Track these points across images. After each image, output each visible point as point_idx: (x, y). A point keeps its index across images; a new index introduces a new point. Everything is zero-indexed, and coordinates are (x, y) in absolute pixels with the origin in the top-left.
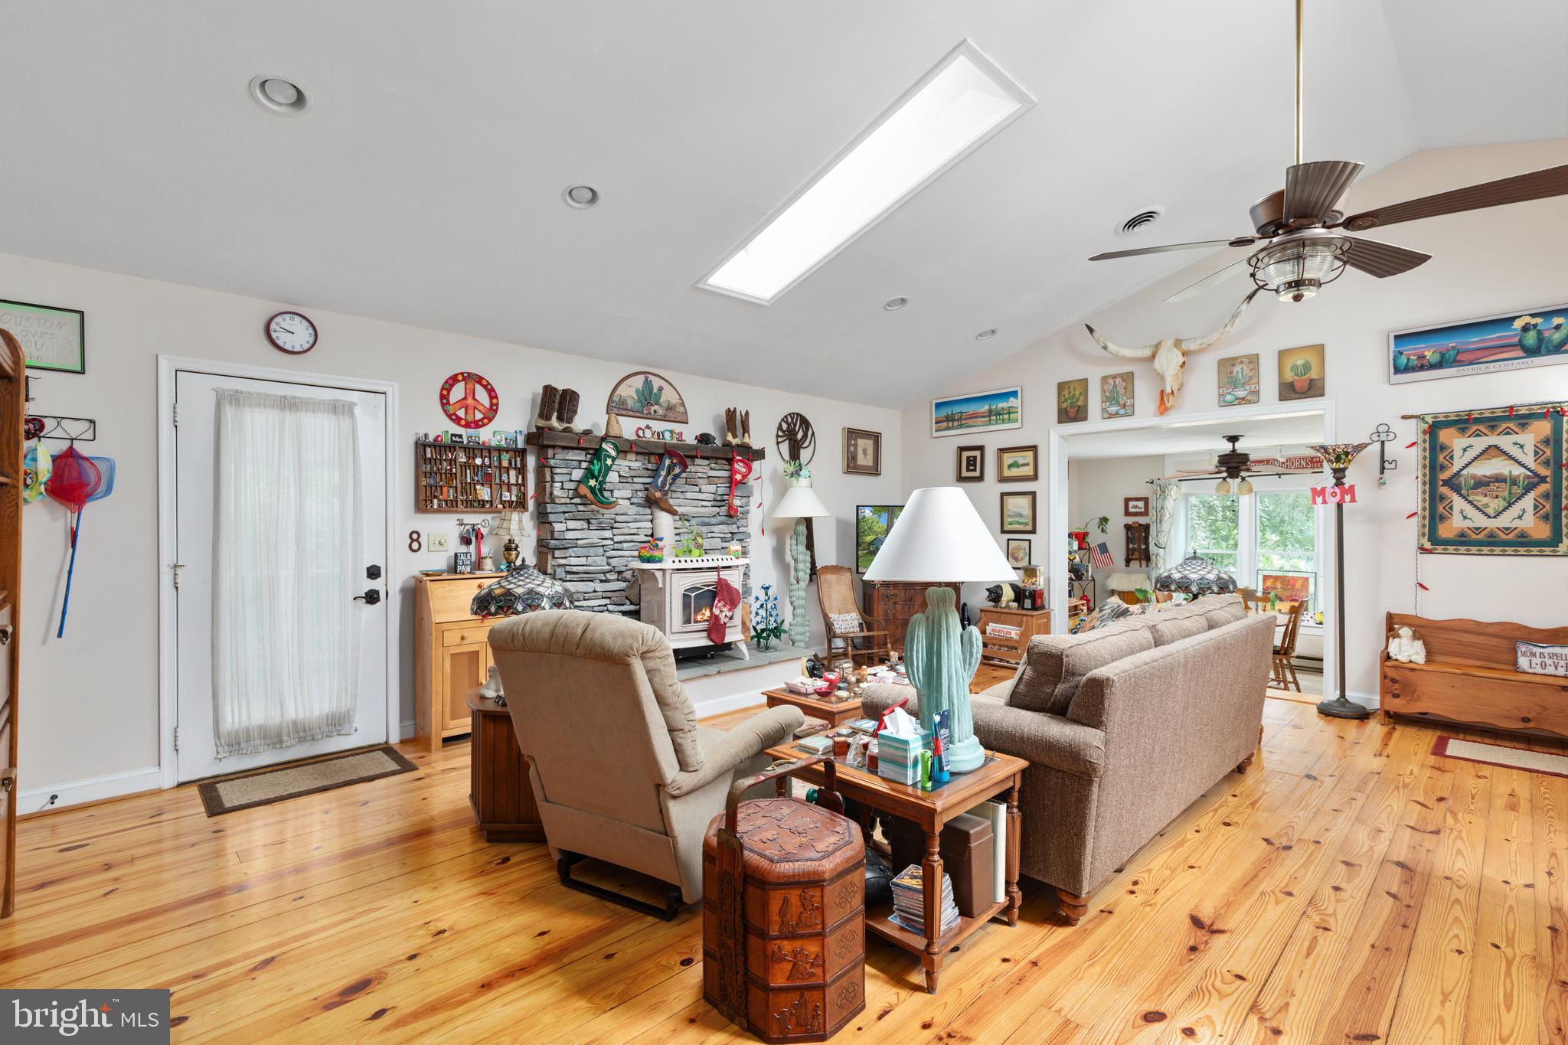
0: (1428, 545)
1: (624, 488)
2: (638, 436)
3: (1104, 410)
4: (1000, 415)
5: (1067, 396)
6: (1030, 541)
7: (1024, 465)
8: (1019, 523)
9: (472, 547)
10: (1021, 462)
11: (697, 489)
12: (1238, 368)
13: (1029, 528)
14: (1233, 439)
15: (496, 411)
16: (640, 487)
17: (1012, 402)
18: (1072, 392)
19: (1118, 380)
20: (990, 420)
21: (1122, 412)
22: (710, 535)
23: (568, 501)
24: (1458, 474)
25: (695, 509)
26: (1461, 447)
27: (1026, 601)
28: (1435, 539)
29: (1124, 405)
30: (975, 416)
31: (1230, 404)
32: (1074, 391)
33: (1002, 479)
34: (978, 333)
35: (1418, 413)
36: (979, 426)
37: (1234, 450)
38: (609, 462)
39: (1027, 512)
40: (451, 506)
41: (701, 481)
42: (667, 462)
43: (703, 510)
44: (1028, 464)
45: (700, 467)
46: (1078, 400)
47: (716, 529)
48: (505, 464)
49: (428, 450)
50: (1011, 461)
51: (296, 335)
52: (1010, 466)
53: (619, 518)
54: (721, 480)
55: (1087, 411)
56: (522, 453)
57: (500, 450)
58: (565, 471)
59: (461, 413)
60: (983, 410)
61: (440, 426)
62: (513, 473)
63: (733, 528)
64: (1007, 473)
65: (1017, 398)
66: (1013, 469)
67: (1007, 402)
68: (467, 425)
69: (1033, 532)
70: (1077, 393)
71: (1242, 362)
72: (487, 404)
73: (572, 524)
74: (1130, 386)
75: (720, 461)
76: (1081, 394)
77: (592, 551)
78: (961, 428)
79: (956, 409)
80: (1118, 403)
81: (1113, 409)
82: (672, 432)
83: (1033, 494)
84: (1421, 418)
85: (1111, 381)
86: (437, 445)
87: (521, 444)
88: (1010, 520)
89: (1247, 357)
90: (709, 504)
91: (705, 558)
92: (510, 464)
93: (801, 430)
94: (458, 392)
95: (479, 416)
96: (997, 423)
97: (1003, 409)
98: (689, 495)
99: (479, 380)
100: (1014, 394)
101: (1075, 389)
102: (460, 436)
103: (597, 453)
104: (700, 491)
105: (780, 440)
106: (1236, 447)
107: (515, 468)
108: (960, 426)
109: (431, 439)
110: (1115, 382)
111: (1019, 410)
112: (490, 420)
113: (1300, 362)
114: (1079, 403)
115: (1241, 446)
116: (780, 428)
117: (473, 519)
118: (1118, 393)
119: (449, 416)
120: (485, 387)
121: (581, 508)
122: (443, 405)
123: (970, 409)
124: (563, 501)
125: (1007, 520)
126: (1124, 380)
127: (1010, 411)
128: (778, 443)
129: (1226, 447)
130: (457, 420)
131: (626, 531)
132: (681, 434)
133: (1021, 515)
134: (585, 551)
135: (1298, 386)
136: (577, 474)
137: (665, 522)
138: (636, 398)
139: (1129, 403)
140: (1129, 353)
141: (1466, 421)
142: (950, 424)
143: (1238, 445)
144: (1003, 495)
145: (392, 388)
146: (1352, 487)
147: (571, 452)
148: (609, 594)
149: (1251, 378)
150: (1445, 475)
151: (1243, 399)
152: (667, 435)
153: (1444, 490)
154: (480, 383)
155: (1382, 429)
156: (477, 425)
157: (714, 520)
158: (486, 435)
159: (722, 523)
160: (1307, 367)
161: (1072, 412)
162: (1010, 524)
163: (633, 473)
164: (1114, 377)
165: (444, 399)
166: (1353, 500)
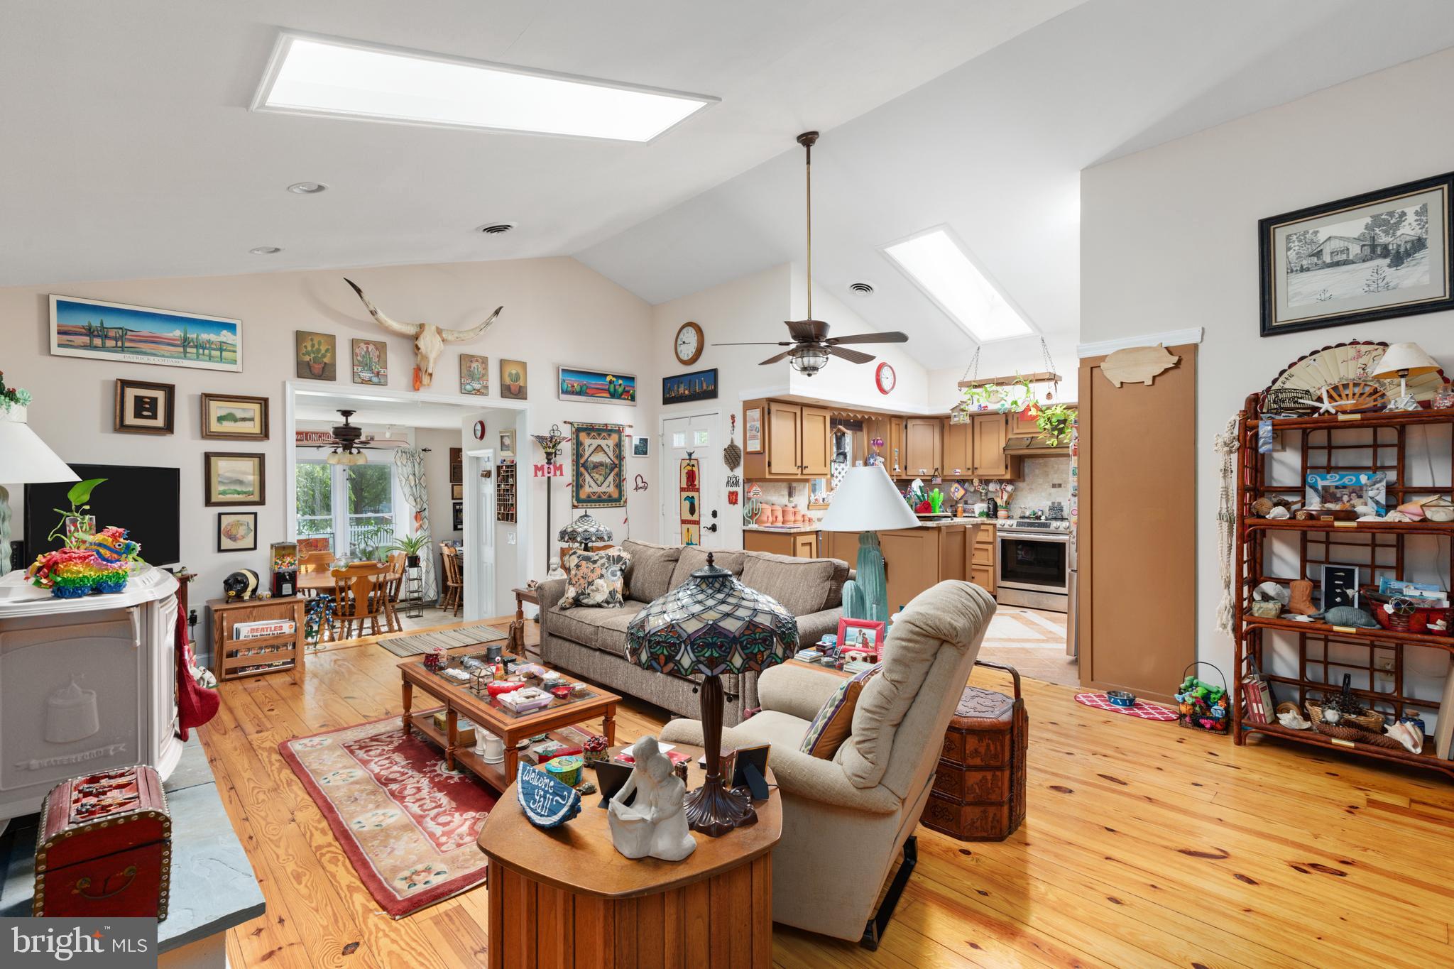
0: (576, 503)
3: (354, 374)
4: (204, 348)
5: (309, 348)
6: (255, 514)
7: (244, 419)
8: (239, 493)
10: (239, 415)
12: (474, 365)
13: (256, 498)
14: (347, 413)
17: (225, 336)
18: (316, 346)
19: (371, 347)
20: (185, 352)
21: (375, 380)
24: (587, 460)
26: (589, 443)
27: (284, 586)
28: (579, 500)
29: (378, 373)
30: (154, 340)
31: (469, 393)
32: (319, 346)
33: (207, 434)
34: (256, 246)
35: (571, 421)
36: (163, 356)
37: (347, 424)
39: (252, 478)
44: (252, 419)
46: (324, 356)
50: (223, 413)
52: (220, 419)
55: (335, 371)
60: (170, 335)
64: (215, 427)
65: (235, 334)
66: (225, 423)
67: (218, 334)
69: (262, 502)
70: (323, 349)
71: (477, 361)
74: (382, 356)
76: (327, 351)
78: (123, 351)
79: (110, 322)
80: (371, 370)
81: (366, 375)
83: (261, 457)
84: (572, 424)
85: (363, 346)
88: (222, 488)
89: (481, 357)
96: (198, 358)
97: (209, 341)
100: (231, 327)
101: (319, 343)
106: (349, 421)
108: (123, 350)
110: (368, 349)
111: (239, 349)
113: (514, 372)
114: (326, 360)
115: (354, 421)
118: (371, 359)
123: (146, 328)
125: (217, 488)
126: (377, 349)
127: (222, 347)
129: (341, 420)
133: (241, 482)
135: (513, 388)
139: (382, 373)
140: (395, 326)
141: (590, 429)
142: (98, 342)
143: (351, 419)
144: (208, 457)
146: (561, 466)
149: (483, 375)
150: (582, 461)
151: (478, 390)
153: (582, 469)
155: (555, 428)
160: (517, 376)
161: (317, 368)
162: (224, 493)
164: (367, 343)
166: (561, 474)
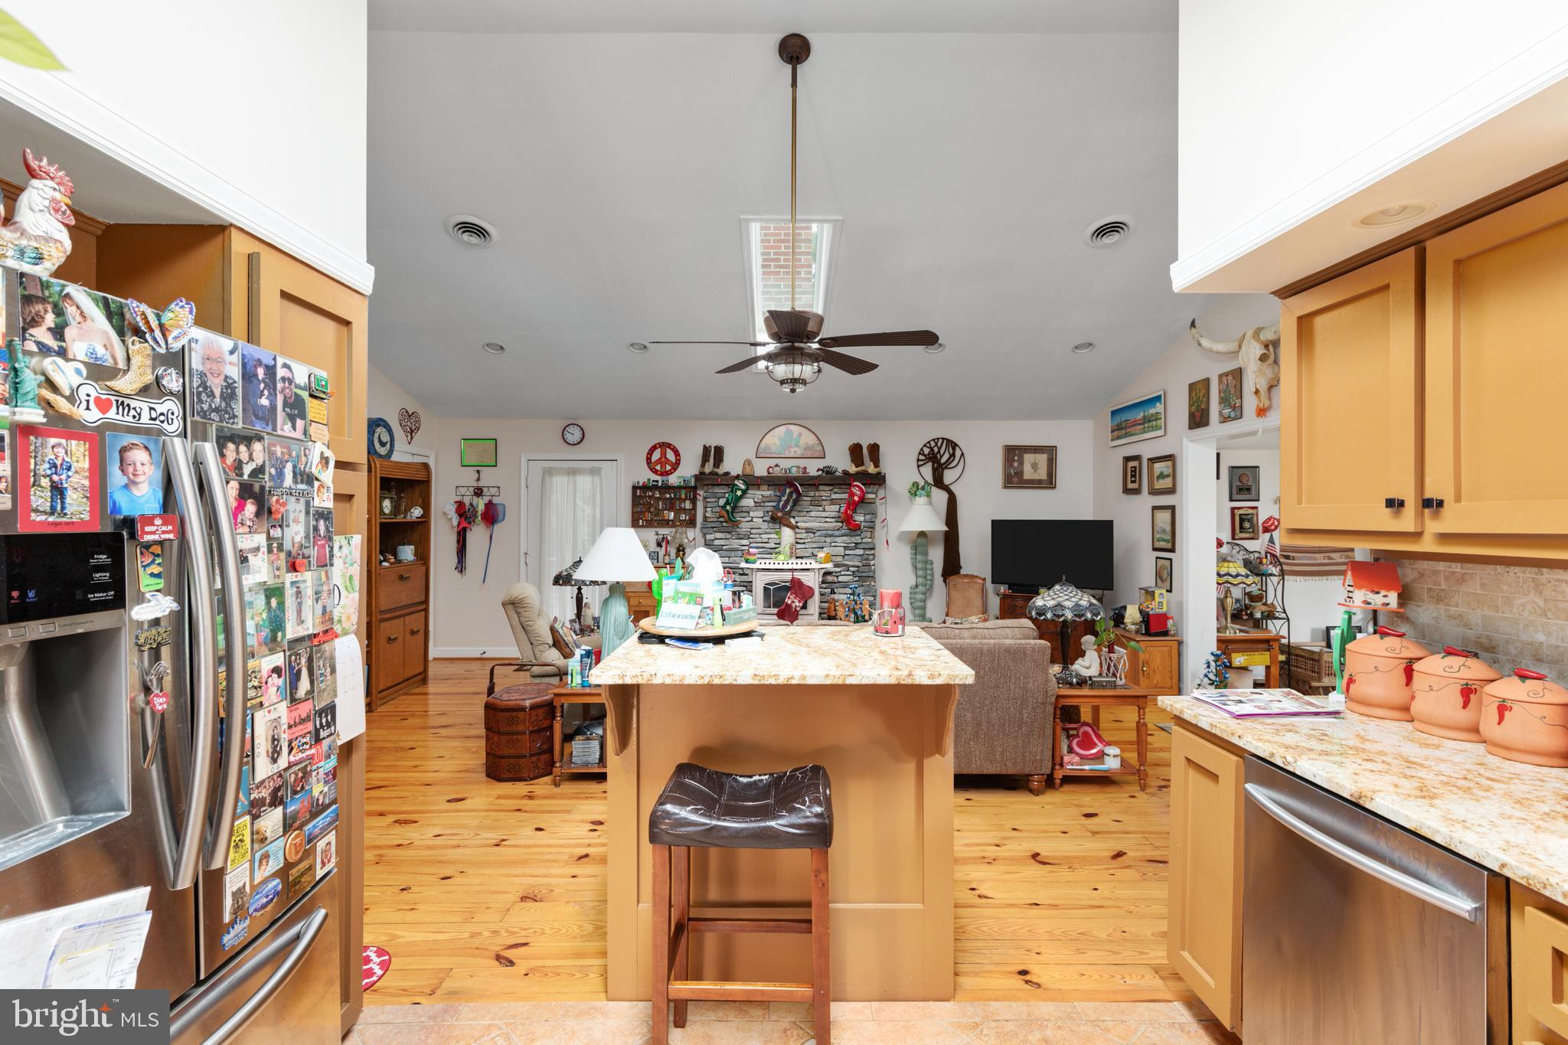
1: (757, 510)
2: (769, 473)
3: (1221, 413)
4: (1150, 422)
5: (1195, 398)
6: (1171, 560)
7: (1167, 476)
8: (1164, 540)
9: (663, 548)
10: (1166, 472)
11: (821, 508)
13: (1169, 546)
15: (679, 464)
16: (769, 509)
17: (1159, 407)
18: (1199, 394)
19: (1231, 378)
20: (1144, 428)
21: (1235, 414)
22: (833, 544)
23: (716, 520)
25: (818, 524)
29: (1235, 407)
30: (1135, 424)
32: (1200, 392)
33: (1154, 492)
34: (1073, 346)
36: (1137, 434)
38: (739, 493)
39: (1170, 528)
40: (649, 524)
41: (824, 503)
42: (788, 491)
43: (826, 525)
44: (1170, 475)
45: (824, 493)
46: (1203, 402)
47: (839, 540)
48: (683, 496)
49: (638, 491)
50: (1156, 472)
51: (574, 435)
52: (1159, 477)
53: (753, 531)
54: (844, 501)
55: (1210, 415)
56: (695, 488)
57: (679, 488)
58: (713, 500)
59: (658, 467)
60: (1140, 417)
61: (645, 476)
62: (688, 502)
63: (858, 539)
64: (1157, 486)
65: (1160, 402)
66: (1161, 481)
67: (1155, 407)
68: (662, 474)
69: (1174, 549)
70: (1202, 395)
72: (674, 460)
73: (719, 535)
74: (1239, 384)
75: (842, 486)
76: (1205, 396)
77: (733, 553)
79: (1124, 417)
80: (1231, 405)
81: (1227, 412)
82: (798, 467)
83: (1172, 508)
85: (1225, 380)
86: (645, 488)
87: (693, 483)
88: (1158, 536)
90: (833, 520)
91: (790, 562)
92: (686, 496)
93: (947, 452)
94: (656, 455)
95: (668, 468)
96: (1148, 431)
97: (1152, 415)
98: (812, 514)
99: (669, 446)
100: (1158, 398)
102: (657, 481)
103: (733, 488)
104: (824, 511)
105: (920, 463)
107: (690, 499)
108: (1126, 436)
109: (641, 485)
110: (1229, 380)
111: (1163, 416)
112: (675, 470)
114: (1203, 407)
116: (921, 452)
117: (664, 531)
118: (1231, 393)
119: (651, 470)
120: (672, 450)
121: (724, 524)
122: (648, 464)
123: (1132, 416)
124: (712, 520)
125: (1156, 536)
126: (1235, 378)
127: (1156, 417)
128: (919, 466)
130: (656, 472)
131: (759, 540)
132: (805, 468)
133: (1165, 531)
134: (728, 553)
136: (722, 502)
137: (787, 534)
138: (778, 443)
139: (1238, 405)
140: (1222, 348)
142: (1120, 433)
144: (1154, 508)
145: (621, 458)
147: (717, 487)
148: (745, 584)
152: (794, 470)
154: (669, 447)
156: (667, 473)
157: (837, 533)
158: (673, 480)
159: (846, 535)
161: (1199, 417)
162: (1158, 540)
163: (764, 499)
164: (1226, 375)
165: (649, 459)
